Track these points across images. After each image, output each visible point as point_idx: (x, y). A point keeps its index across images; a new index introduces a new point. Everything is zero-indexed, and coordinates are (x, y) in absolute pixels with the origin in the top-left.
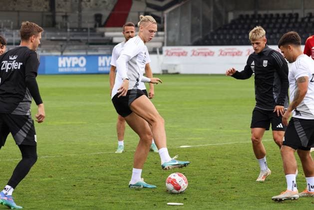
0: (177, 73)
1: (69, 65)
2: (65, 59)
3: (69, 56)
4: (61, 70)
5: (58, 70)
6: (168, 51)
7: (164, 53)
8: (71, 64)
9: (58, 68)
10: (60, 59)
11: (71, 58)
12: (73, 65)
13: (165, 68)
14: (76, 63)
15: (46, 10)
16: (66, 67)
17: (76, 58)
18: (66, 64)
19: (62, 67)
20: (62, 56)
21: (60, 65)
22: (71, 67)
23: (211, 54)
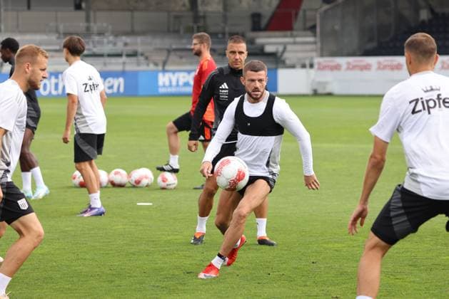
0: (330, 94)
1: (174, 83)
2: (168, 75)
3: (174, 72)
4: (162, 90)
5: (157, 90)
6: (319, 64)
7: (316, 66)
8: (178, 82)
9: (158, 87)
10: (160, 75)
11: (176, 74)
12: (181, 83)
13: (315, 87)
14: (185, 80)
15: (183, 9)
16: (171, 85)
17: (185, 74)
18: (171, 82)
19: (164, 86)
20: (164, 71)
21: (160, 83)
22: (178, 85)
23: (367, 67)
